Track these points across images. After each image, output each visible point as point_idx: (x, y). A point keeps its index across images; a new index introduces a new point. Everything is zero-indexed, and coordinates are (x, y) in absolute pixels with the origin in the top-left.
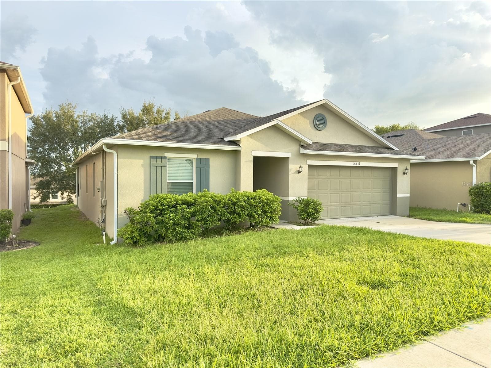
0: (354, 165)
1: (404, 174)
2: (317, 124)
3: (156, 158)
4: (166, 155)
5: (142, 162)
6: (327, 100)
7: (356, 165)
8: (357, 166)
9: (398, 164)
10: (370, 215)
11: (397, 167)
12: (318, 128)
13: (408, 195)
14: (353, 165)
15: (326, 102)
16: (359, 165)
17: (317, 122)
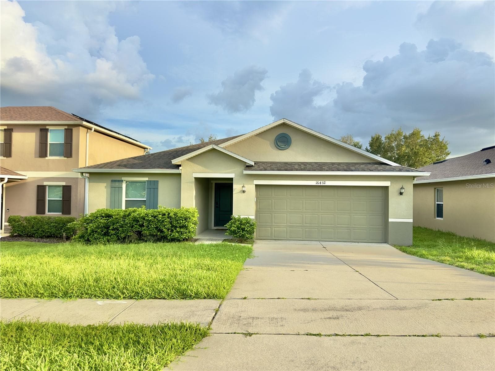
0: (317, 185)
1: (401, 194)
2: (278, 144)
3: (115, 181)
4: (123, 179)
5: (105, 184)
6: (285, 120)
7: (319, 184)
8: (321, 185)
9: (390, 182)
10: (349, 240)
11: (388, 186)
12: (279, 148)
13: (411, 221)
14: (315, 185)
15: (285, 121)
16: (323, 185)
17: (278, 142)
